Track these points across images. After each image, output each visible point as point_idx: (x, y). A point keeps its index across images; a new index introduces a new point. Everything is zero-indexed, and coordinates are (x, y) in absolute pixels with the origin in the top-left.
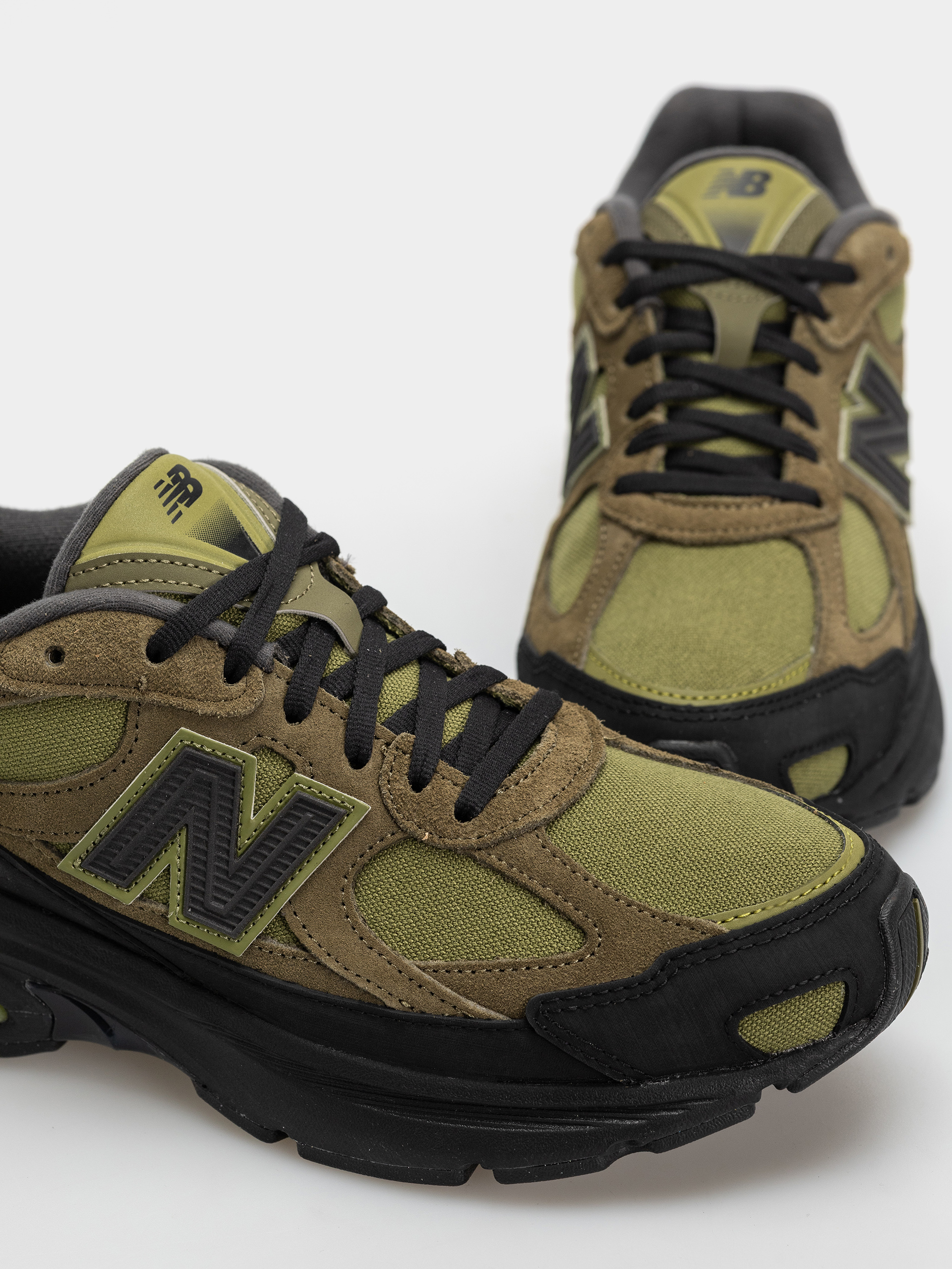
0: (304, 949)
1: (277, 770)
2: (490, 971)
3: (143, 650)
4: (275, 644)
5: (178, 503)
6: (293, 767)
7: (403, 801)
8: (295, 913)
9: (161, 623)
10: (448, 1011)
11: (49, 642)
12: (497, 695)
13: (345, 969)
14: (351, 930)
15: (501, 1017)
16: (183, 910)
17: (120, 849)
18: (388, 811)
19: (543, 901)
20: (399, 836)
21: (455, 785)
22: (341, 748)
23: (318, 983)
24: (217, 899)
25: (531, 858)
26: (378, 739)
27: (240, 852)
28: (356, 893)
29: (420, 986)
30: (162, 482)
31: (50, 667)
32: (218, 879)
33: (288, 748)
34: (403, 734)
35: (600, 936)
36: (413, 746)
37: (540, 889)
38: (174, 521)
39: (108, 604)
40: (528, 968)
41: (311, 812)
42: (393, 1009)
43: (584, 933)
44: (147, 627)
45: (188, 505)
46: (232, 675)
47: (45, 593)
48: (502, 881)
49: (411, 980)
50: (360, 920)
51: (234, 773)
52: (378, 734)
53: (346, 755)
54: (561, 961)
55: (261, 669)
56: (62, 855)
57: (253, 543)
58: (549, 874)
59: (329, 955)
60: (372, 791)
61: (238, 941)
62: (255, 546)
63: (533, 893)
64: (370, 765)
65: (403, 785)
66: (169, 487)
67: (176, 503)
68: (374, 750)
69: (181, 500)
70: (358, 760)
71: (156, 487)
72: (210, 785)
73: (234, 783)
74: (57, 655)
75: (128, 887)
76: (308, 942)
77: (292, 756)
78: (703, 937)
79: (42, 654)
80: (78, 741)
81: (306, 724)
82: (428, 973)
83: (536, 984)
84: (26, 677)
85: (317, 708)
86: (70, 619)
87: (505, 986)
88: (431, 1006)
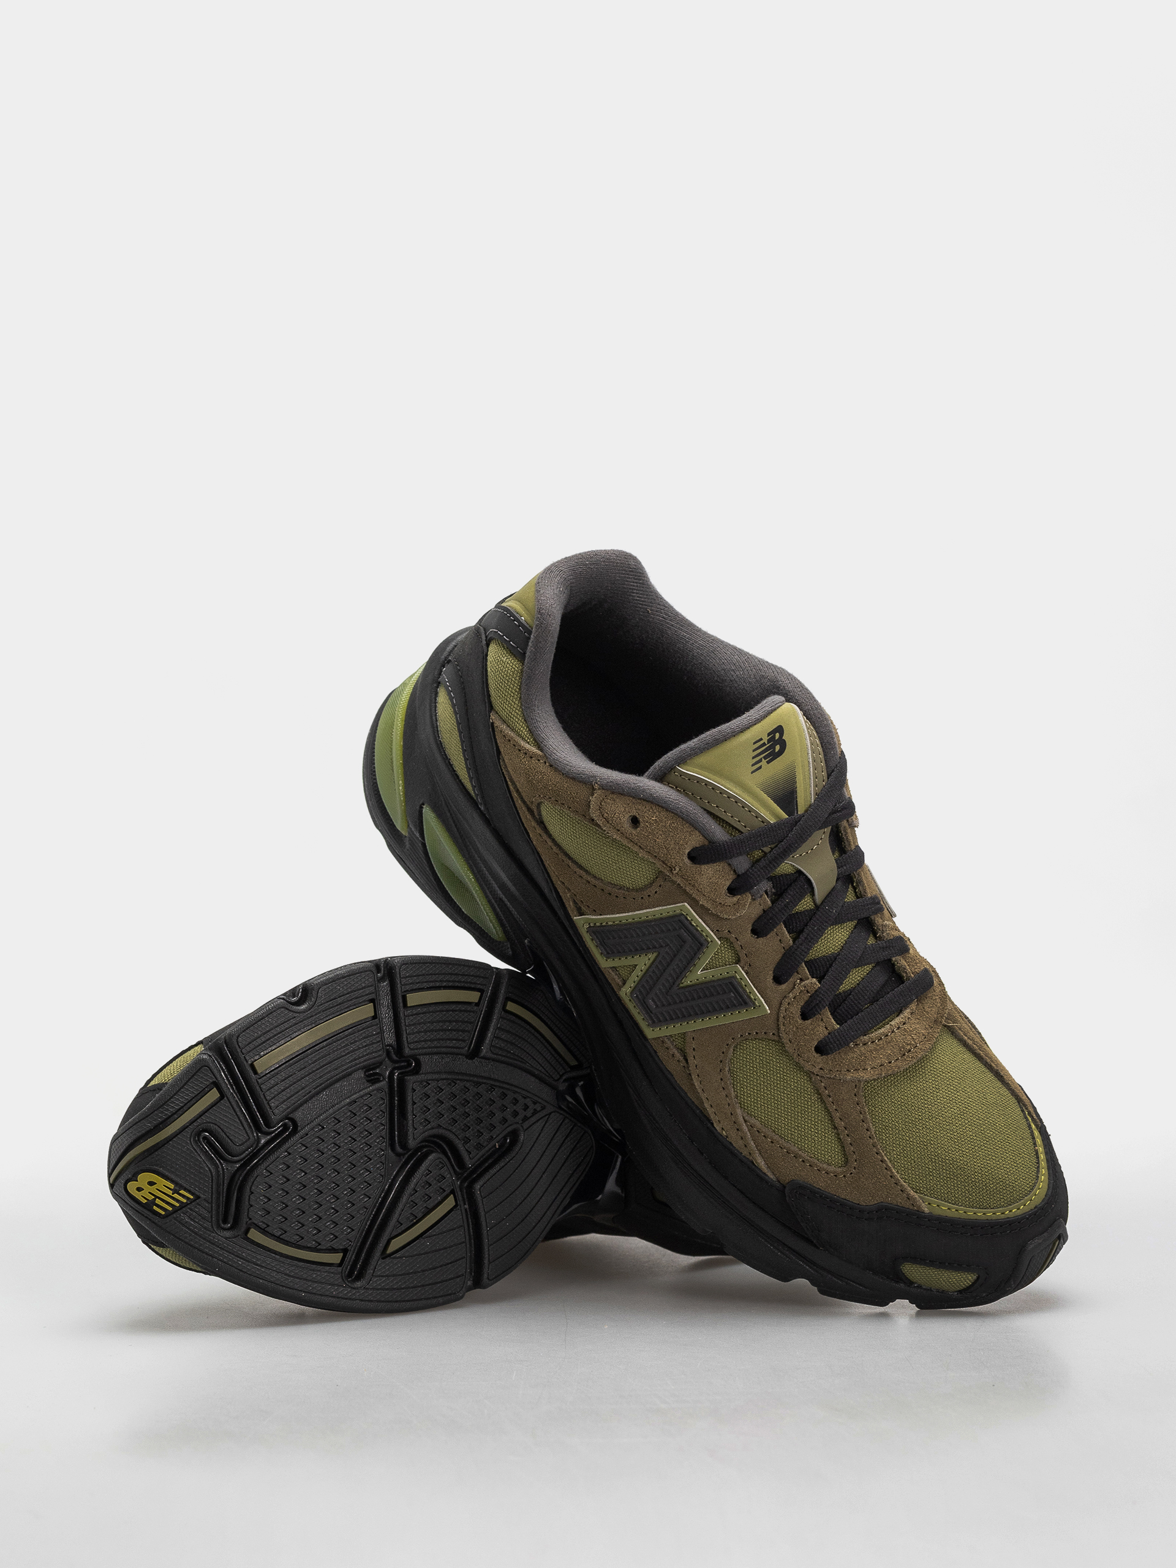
0: (686, 1060)
1: (729, 955)
2: (782, 1148)
3: (687, 851)
4: (770, 884)
5: (763, 759)
6: (738, 961)
7: (789, 1021)
8: (693, 1038)
9: (706, 843)
10: (745, 1153)
11: (634, 813)
12: (894, 963)
13: (703, 1090)
14: (719, 1070)
15: (772, 1177)
16: (632, 993)
17: (614, 938)
18: (778, 1020)
19: (835, 1128)
20: (776, 1038)
21: (826, 1028)
22: (772, 967)
23: (685, 1087)
24: (653, 1000)
25: (843, 1099)
26: (798, 973)
27: (681, 985)
28: (734, 1050)
29: (738, 1130)
30: (761, 739)
31: (627, 826)
32: (660, 990)
33: (742, 948)
34: (814, 979)
35: (855, 1168)
36: (816, 991)
37: (837, 1121)
38: (752, 773)
39: (680, 814)
40: (803, 1161)
41: (734, 994)
42: (716, 1130)
43: (846, 1162)
44: (695, 840)
45: (768, 762)
46: (732, 891)
47: (646, 774)
48: (819, 1100)
49: (735, 1122)
50: (727, 1069)
51: (702, 945)
52: (800, 971)
53: (773, 973)
54: (824, 1170)
55: (752, 896)
56: (581, 914)
57: (797, 801)
58: (848, 1114)
59: (698, 1076)
60: (776, 1003)
61: (653, 1030)
62: (797, 803)
63: (832, 1119)
64: (784, 986)
65: (796, 1011)
66: (764, 744)
67: (761, 759)
68: (791, 979)
69: (765, 758)
70: (778, 980)
71: (754, 743)
72: (684, 942)
73: (699, 950)
74: (635, 821)
75: (608, 958)
76: (690, 1059)
77: (742, 955)
78: (911, 1207)
79: (627, 816)
80: (622, 870)
81: (761, 940)
82: (747, 1126)
83: (802, 1174)
84: (611, 822)
85: (773, 934)
86: (654, 808)
87: (785, 1163)
88: (738, 1144)
